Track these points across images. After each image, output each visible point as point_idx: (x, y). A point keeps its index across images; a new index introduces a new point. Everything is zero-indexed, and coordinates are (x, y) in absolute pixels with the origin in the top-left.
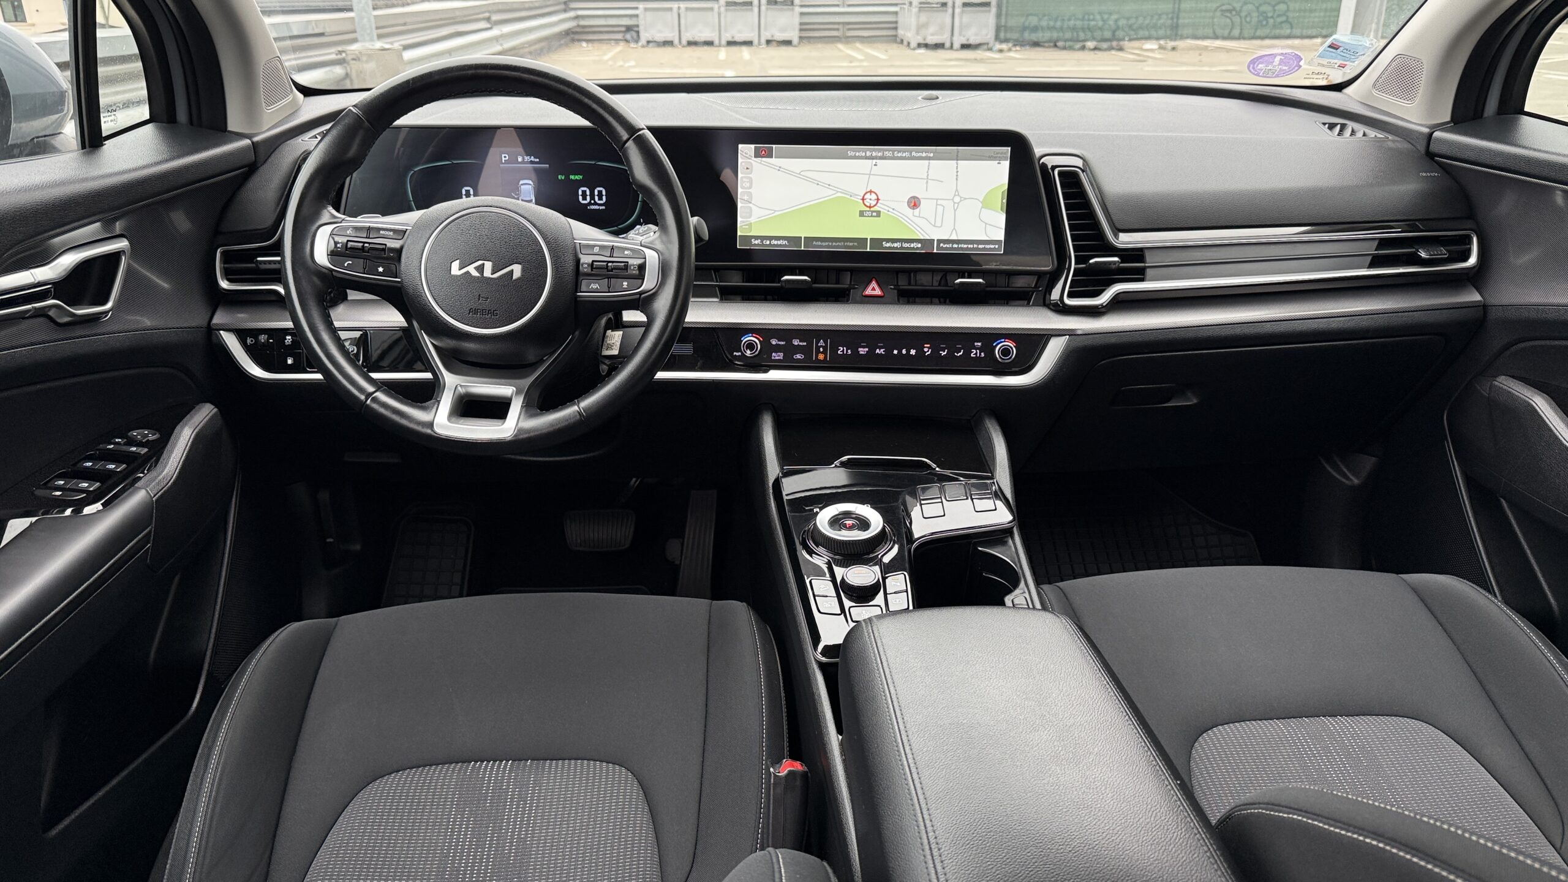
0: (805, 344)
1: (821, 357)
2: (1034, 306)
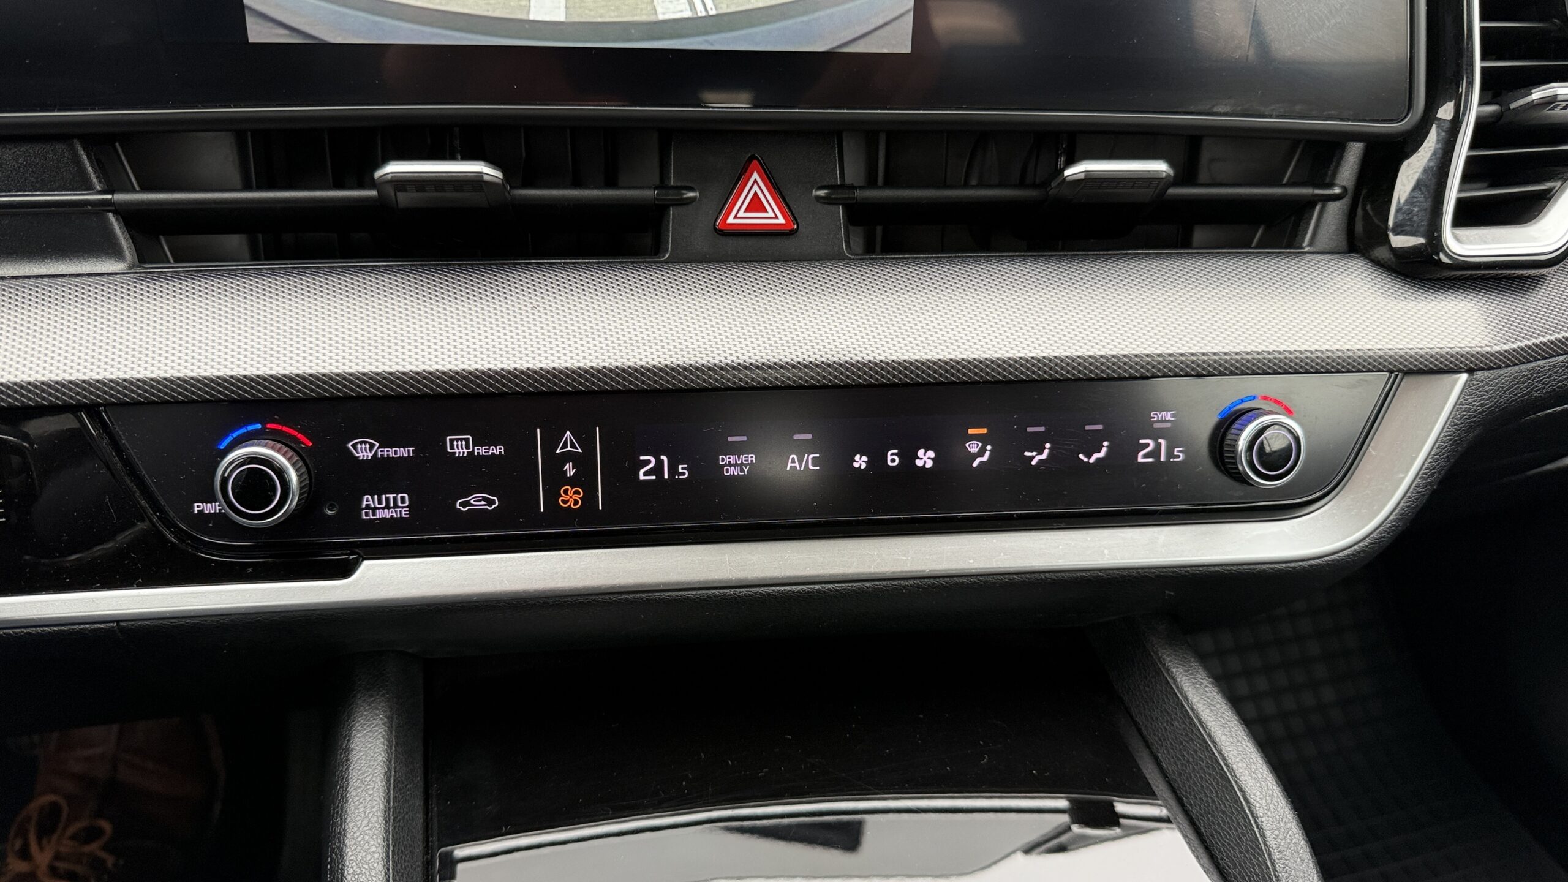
0: (498, 450)
1: (571, 498)
2: (1321, 258)
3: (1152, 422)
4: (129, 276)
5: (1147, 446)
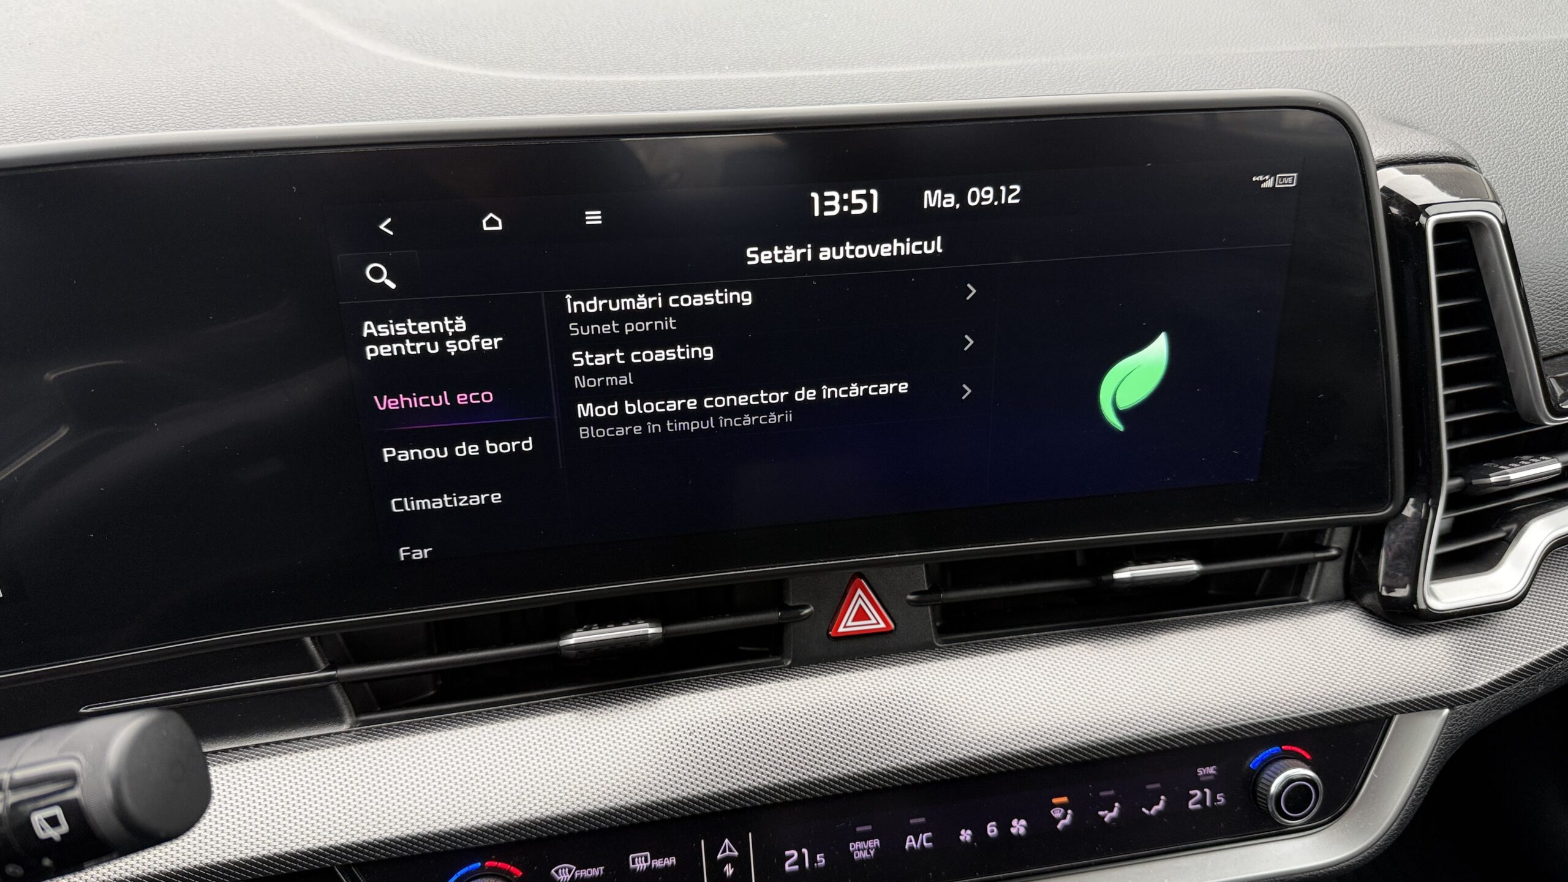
0: (671, 861)
2: (1321, 607)
3: (1199, 777)
4: (352, 734)
5: (1196, 795)
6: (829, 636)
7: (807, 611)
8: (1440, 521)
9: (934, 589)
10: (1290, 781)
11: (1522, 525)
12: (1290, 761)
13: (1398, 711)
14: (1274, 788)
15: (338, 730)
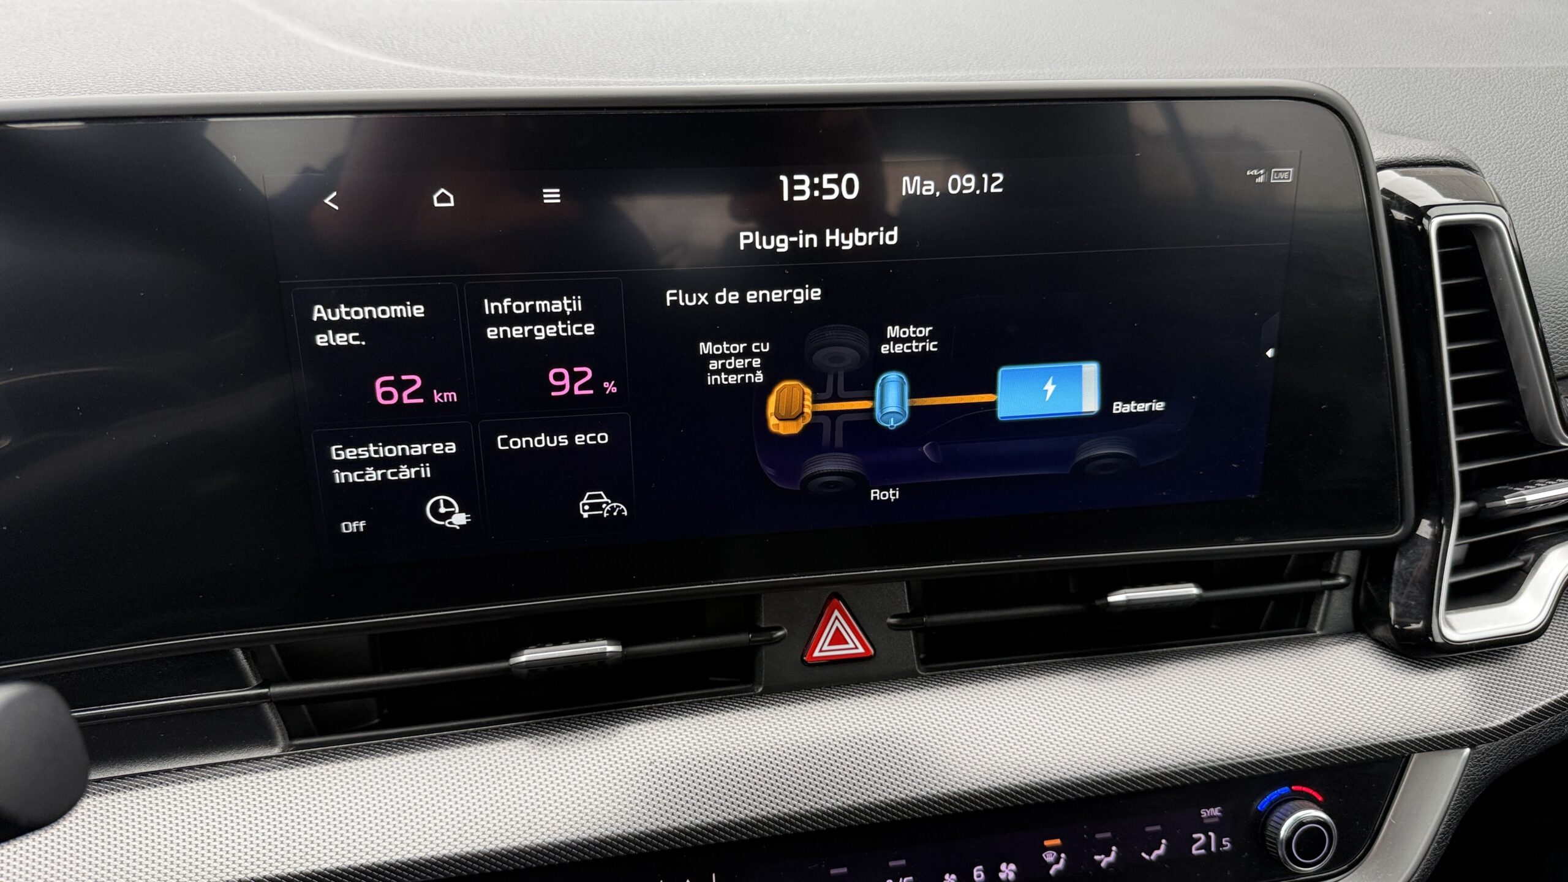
2: (1328, 640)
3: (1202, 819)
4: (284, 759)
5: (1200, 839)
6: (803, 661)
7: (780, 633)
8: (1453, 549)
9: (918, 610)
10: (1301, 824)
11: (1539, 554)
12: (1301, 802)
13: (1416, 749)
14: (1283, 833)
15: (269, 754)
